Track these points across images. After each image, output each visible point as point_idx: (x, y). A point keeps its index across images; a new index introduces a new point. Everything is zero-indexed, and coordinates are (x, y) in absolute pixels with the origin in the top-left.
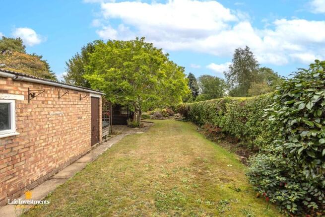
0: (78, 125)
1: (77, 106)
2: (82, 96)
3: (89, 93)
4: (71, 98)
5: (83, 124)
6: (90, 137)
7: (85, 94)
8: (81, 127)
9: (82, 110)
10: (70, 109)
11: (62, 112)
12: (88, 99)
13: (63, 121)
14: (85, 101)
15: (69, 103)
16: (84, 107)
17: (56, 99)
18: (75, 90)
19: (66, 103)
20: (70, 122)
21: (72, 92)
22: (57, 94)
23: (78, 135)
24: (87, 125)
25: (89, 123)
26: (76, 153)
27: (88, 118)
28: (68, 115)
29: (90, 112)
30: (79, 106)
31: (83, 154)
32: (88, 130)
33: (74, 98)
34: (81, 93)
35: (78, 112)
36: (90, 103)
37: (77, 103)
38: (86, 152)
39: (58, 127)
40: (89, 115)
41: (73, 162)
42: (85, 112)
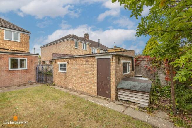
2: (88, 59)
3: (95, 56)
4: (81, 61)
5: (89, 76)
6: (96, 88)
7: (91, 58)
8: (88, 78)
9: (88, 68)
10: (81, 67)
11: (77, 68)
12: (93, 61)
13: (78, 72)
14: (91, 62)
15: (81, 64)
16: (90, 66)
17: (75, 63)
18: (84, 57)
19: (79, 64)
20: (81, 73)
21: (82, 58)
22: (75, 60)
23: (86, 82)
24: (93, 78)
25: (95, 77)
26: (85, 91)
27: (94, 74)
28: (80, 69)
29: (96, 70)
30: (87, 65)
31: (90, 95)
32: (94, 82)
33: (83, 61)
34: (88, 58)
35: (85, 69)
36: (96, 64)
37: (85, 64)
38: (92, 96)
39: (76, 74)
40: (95, 71)
41: (82, 93)
42: (91, 70)
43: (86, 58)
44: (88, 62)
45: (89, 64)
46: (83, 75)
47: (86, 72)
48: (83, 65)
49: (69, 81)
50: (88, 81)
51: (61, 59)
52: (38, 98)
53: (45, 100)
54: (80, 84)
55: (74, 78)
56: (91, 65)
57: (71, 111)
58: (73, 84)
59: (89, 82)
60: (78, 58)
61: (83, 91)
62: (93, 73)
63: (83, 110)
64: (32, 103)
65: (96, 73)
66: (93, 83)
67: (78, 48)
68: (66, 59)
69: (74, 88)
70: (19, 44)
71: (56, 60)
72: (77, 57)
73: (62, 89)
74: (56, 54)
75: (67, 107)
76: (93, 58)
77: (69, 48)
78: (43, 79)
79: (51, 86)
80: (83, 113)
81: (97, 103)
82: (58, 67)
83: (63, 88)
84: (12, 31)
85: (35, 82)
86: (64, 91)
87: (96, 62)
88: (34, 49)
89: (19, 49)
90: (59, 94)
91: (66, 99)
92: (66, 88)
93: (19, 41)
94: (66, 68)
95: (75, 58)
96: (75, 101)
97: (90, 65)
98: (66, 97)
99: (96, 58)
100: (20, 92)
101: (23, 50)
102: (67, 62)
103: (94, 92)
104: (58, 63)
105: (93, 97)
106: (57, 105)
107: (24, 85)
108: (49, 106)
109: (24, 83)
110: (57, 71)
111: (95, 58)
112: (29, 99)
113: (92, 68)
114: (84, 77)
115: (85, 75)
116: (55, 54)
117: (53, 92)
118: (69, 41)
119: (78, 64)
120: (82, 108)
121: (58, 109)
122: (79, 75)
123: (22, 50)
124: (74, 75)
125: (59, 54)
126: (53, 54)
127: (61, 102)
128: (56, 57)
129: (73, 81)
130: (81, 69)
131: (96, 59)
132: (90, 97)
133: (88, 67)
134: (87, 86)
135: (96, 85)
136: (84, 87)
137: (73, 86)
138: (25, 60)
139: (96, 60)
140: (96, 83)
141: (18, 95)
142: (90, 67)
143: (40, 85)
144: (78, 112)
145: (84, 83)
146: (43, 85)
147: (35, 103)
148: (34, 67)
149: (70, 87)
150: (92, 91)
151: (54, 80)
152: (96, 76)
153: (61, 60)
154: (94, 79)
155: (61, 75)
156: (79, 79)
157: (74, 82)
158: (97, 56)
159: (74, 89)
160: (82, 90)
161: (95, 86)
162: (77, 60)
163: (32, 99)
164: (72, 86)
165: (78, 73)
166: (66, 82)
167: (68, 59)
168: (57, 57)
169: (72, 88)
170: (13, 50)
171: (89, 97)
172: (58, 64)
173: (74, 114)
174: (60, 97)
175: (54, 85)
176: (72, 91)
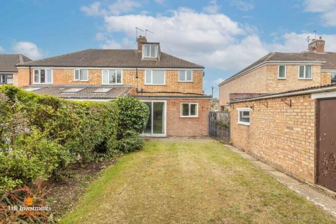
0: (287, 136)
1: (285, 114)
2: (293, 101)
3: (309, 94)
4: (278, 105)
5: (294, 138)
6: (313, 165)
7: (301, 98)
8: (292, 140)
9: (293, 120)
10: (278, 116)
11: (270, 118)
12: (306, 104)
13: (270, 126)
14: (299, 107)
15: (276, 111)
16: (297, 115)
17: (266, 108)
18: (283, 97)
19: (273, 111)
20: (276, 129)
21: (280, 100)
22: (266, 104)
23: (287, 147)
24: (303, 143)
25: (310, 141)
26: (284, 166)
27: (306, 133)
28: (274, 122)
29: (313, 125)
30: (289, 114)
31: (296, 177)
32: (307, 150)
33: (282, 105)
34: (292, 98)
35: (286, 120)
36: (313, 110)
37: (285, 110)
38: (302, 180)
39: (267, 129)
40: (310, 128)
41: (278, 169)
42: (299, 123)
43: (289, 99)
44: (293, 107)
45: (295, 110)
46: (282, 133)
47: (288, 128)
48: (280, 113)
49: (254, 141)
50: (292, 146)
51: (242, 102)
52: (204, 156)
53: (211, 161)
54: (274, 150)
55: (264, 138)
56: (299, 114)
57: (241, 188)
58: (262, 148)
59: (294, 150)
60: (271, 100)
61: (281, 166)
62: (305, 130)
63: (263, 195)
64: (195, 160)
65: (313, 132)
66: (304, 153)
67: (285, 78)
68: (250, 101)
69: (264, 155)
70: (191, 84)
71: (235, 104)
72: (269, 98)
73: (241, 152)
74: (236, 94)
75: (237, 181)
76: (304, 98)
77: (264, 80)
78: (216, 133)
79: (226, 145)
80: (262, 199)
81: (308, 198)
82: (237, 116)
83: (244, 151)
84: (185, 71)
85: (206, 136)
86: (244, 157)
87: (314, 107)
88: (213, 88)
89: (191, 91)
90: (233, 159)
91: (241, 169)
92: (250, 153)
93: (192, 81)
94: (249, 118)
95: (266, 99)
96: (254, 177)
97: (297, 113)
98: (242, 166)
99: (314, 97)
100: (188, 145)
101: (196, 92)
102: (251, 108)
103: (306, 173)
104: (238, 109)
105: (304, 183)
106: (223, 172)
107: (194, 137)
108: (213, 170)
109: (195, 135)
110: (236, 122)
111: (310, 97)
112: (194, 155)
113: (301, 120)
114: (283, 138)
115: (286, 133)
116: (234, 94)
117: (224, 154)
118: (265, 68)
119: (271, 111)
120: (265, 192)
121: (224, 178)
122: (273, 133)
123: (194, 92)
124: (264, 131)
125: (240, 94)
126: (231, 94)
127: (231, 170)
128: (235, 100)
129: (262, 142)
130: (276, 121)
131: (312, 101)
132: (297, 182)
133: (292, 117)
134: (290, 157)
135: (312, 158)
136: (282, 157)
137: (262, 153)
138: (196, 105)
139: (313, 103)
140: (313, 155)
141: (185, 147)
142: (297, 117)
143: (212, 141)
144: (253, 194)
145: (283, 149)
146: (216, 141)
147: (198, 161)
148: (206, 115)
149: (255, 152)
150: (301, 170)
151: (232, 137)
152: (313, 138)
153: (242, 104)
154: (308, 144)
155: (241, 129)
156: (273, 140)
157: (264, 145)
158: (314, 93)
159: (263, 158)
160: (280, 163)
161: (310, 161)
162: (270, 102)
163: (197, 156)
164: (259, 152)
165: (271, 128)
166: (249, 143)
167: (253, 102)
168: (237, 98)
169: (259, 155)
170: (186, 93)
171: (294, 180)
172: (237, 111)
173: (244, 194)
174: (233, 163)
175: (232, 144)
176: (258, 160)
